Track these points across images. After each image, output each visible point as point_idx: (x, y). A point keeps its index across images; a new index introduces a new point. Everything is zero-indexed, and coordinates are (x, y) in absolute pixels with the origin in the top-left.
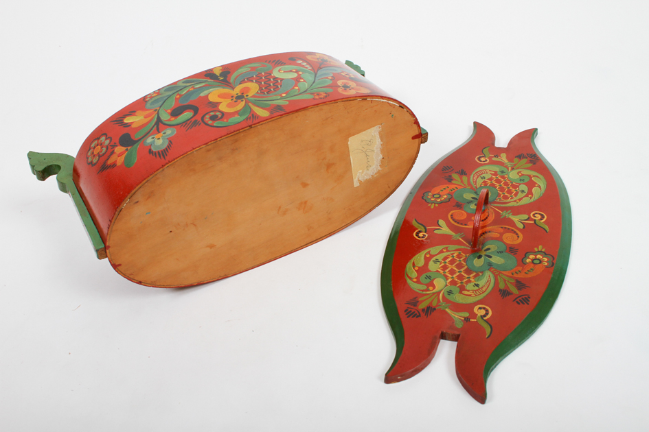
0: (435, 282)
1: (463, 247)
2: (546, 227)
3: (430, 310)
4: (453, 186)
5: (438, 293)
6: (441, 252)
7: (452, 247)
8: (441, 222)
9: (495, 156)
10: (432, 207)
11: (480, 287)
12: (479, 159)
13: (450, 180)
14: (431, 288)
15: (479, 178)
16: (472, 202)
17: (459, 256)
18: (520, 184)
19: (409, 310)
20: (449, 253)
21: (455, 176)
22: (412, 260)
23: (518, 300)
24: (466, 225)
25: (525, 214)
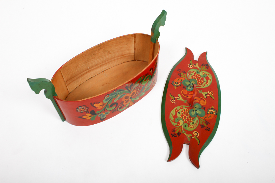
0: (180, 122)
1: (187, 106)
2: (213, 98)
3: (179, 133)
4: (181, 79)
5: (181, 126)
6: (181, 109)
7: (184, 106)
8: (179, 95)
9: (194, 65)
10: (176, 88)
11: (195, 124)
12: (189, 65)
13: (180, 75)
14: (179, 124)
15: (190, 75)
16: (188, 86)
17: (187, 110)
18: (204, 78)
19: (173, 134)
20: (183, 109)
21: (182, 74)
22: (171, 112)
23: (206, 129)
24: (187, 96)
25: (206, 92)
